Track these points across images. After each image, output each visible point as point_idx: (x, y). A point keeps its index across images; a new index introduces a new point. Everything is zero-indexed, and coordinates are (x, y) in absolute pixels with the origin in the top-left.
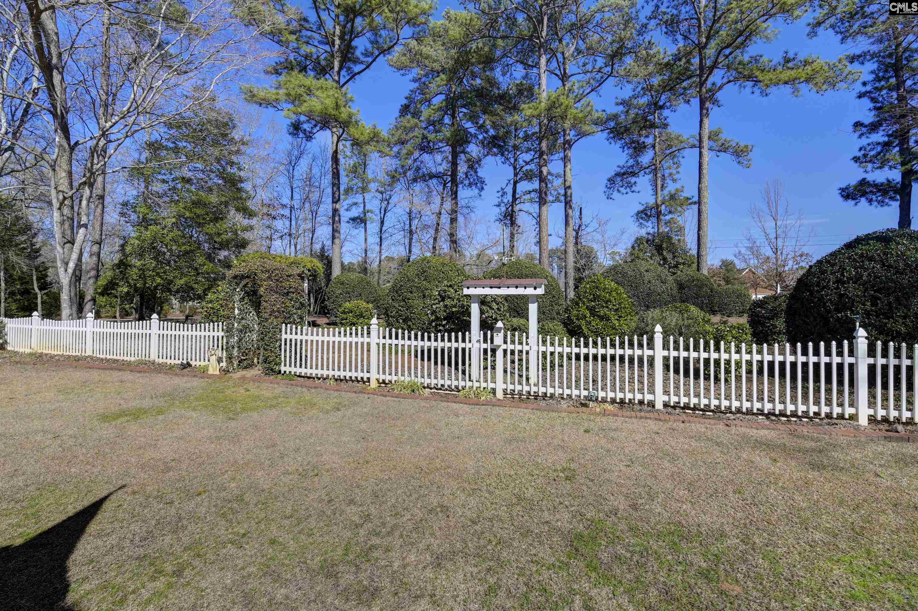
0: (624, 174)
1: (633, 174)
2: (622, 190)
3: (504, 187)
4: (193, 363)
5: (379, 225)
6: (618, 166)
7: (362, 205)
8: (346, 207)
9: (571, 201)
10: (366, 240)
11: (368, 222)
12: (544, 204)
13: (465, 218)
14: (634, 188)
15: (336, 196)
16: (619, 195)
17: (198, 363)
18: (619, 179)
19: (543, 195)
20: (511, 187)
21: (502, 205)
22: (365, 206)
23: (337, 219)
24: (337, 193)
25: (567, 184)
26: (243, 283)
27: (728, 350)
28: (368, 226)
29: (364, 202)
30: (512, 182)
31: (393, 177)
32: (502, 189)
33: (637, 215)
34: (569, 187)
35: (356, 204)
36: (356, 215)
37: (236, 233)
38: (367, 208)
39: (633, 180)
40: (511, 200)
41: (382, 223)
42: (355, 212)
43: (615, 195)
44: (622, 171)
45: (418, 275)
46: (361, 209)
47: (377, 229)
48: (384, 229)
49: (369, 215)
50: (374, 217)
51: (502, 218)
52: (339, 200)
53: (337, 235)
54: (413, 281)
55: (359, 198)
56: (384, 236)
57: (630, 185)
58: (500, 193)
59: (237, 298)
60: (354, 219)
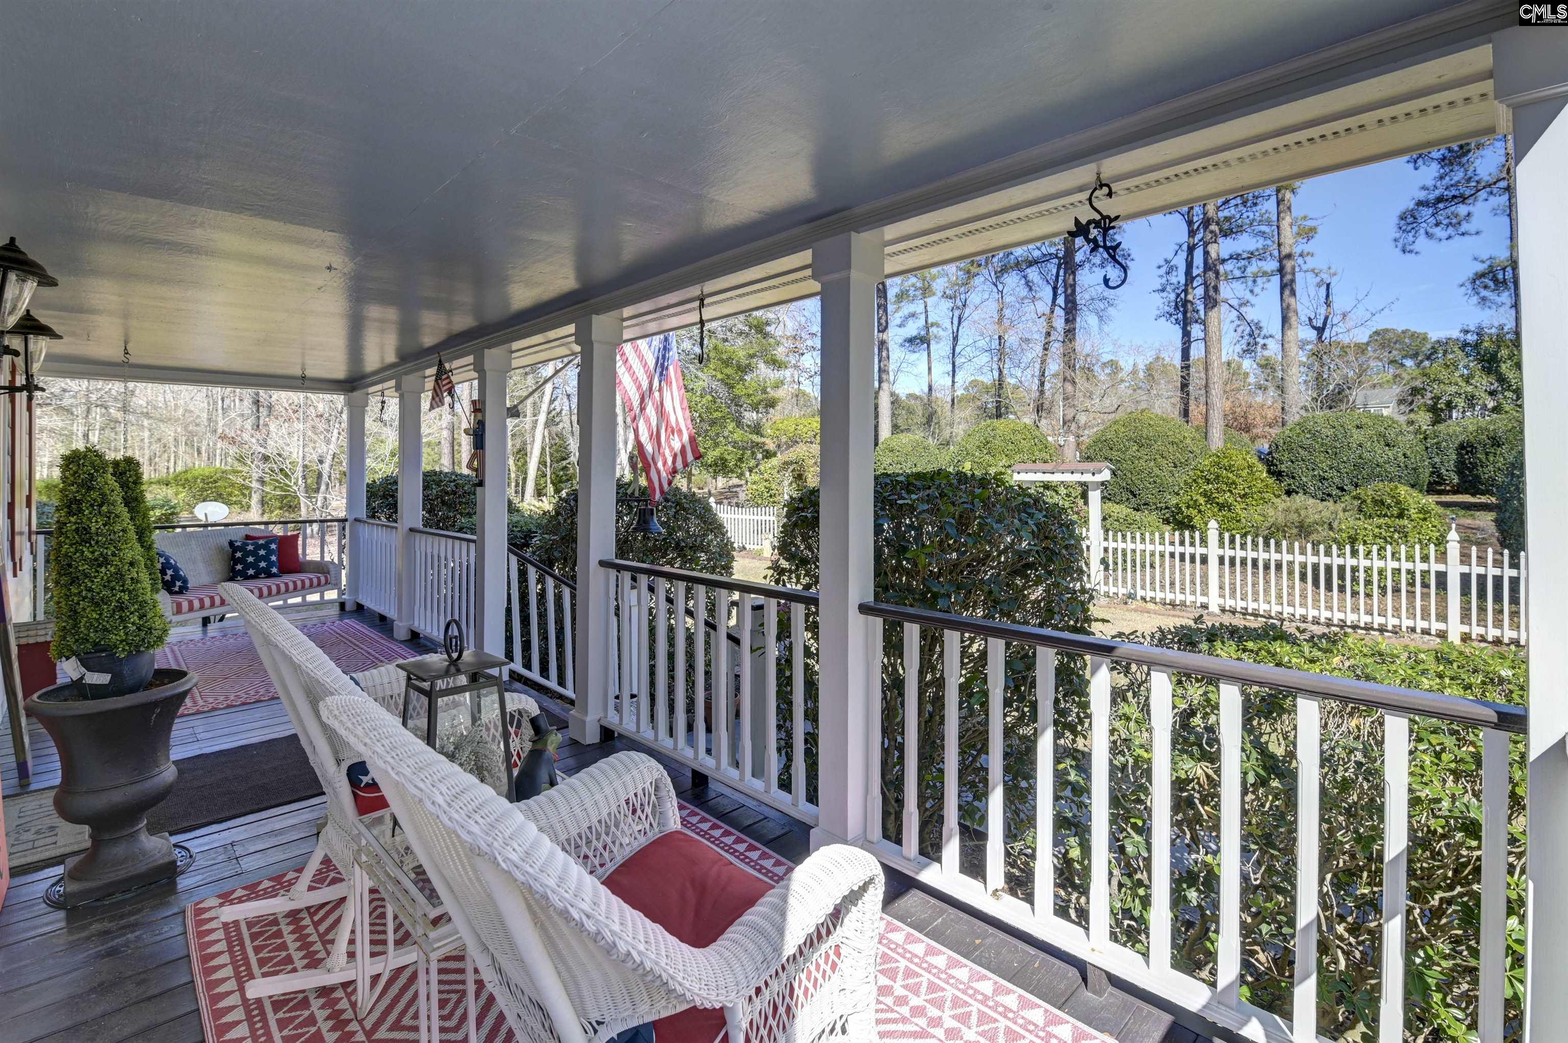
0: (1440, 199)
1: (1463, 199)
2: (1439, 232)
3: (1170, 257)
4: (747, 546)
5: (950, 343)
6: (1424, 188)
7: (923, 317)
8: (898, 321)
9: (1293, 281)
10: (930, 369)
11: (932, 342)
12: (1213, 307)
13: (1101, 318)
14: (1465, 227)
15: (883, 321)
16: (1432, 243)
17: (752, 547)
18: (1426, 212)
19: (1211, 293)
20: (1183, 255)
21: (1169, 288)
22: (927, 317)
23: (884, 354)
24: (884, 318)
25: (1285, 250)
26: (791, 468)
27: (1290, 551)
28: (932, 347)
29: (926, 312)
30: (1185, 247)
31: (968, 272)
32: (1167, 261)
33: (1474, 281)
34: (1289, 256)
35: (913, 315)
36: (914, 333)
37: (764, 391)
38: (930, 321)
39: (1462, 210)
40: (1183, 281)
41: (955, 339)
42: (913, 328)
43: (1422, 242)
44: (1432, 197)
45: (979, 447)
46: (922, 322)
47: (948, 350)
48: (958, 349)
49: (933, 330)
50: (942, 333)
51: (1171, 310)
52: (886, 327)
53: (884, 376)
54: (973, 455)
55: (918, 307)
56: (958, 361)
57: (1455, 223)
58: (1163, 270)
59: (786, 483)
60: (911, 340)
